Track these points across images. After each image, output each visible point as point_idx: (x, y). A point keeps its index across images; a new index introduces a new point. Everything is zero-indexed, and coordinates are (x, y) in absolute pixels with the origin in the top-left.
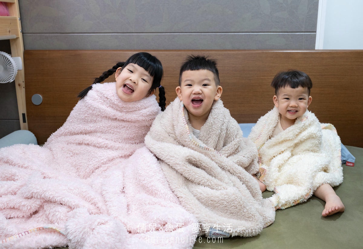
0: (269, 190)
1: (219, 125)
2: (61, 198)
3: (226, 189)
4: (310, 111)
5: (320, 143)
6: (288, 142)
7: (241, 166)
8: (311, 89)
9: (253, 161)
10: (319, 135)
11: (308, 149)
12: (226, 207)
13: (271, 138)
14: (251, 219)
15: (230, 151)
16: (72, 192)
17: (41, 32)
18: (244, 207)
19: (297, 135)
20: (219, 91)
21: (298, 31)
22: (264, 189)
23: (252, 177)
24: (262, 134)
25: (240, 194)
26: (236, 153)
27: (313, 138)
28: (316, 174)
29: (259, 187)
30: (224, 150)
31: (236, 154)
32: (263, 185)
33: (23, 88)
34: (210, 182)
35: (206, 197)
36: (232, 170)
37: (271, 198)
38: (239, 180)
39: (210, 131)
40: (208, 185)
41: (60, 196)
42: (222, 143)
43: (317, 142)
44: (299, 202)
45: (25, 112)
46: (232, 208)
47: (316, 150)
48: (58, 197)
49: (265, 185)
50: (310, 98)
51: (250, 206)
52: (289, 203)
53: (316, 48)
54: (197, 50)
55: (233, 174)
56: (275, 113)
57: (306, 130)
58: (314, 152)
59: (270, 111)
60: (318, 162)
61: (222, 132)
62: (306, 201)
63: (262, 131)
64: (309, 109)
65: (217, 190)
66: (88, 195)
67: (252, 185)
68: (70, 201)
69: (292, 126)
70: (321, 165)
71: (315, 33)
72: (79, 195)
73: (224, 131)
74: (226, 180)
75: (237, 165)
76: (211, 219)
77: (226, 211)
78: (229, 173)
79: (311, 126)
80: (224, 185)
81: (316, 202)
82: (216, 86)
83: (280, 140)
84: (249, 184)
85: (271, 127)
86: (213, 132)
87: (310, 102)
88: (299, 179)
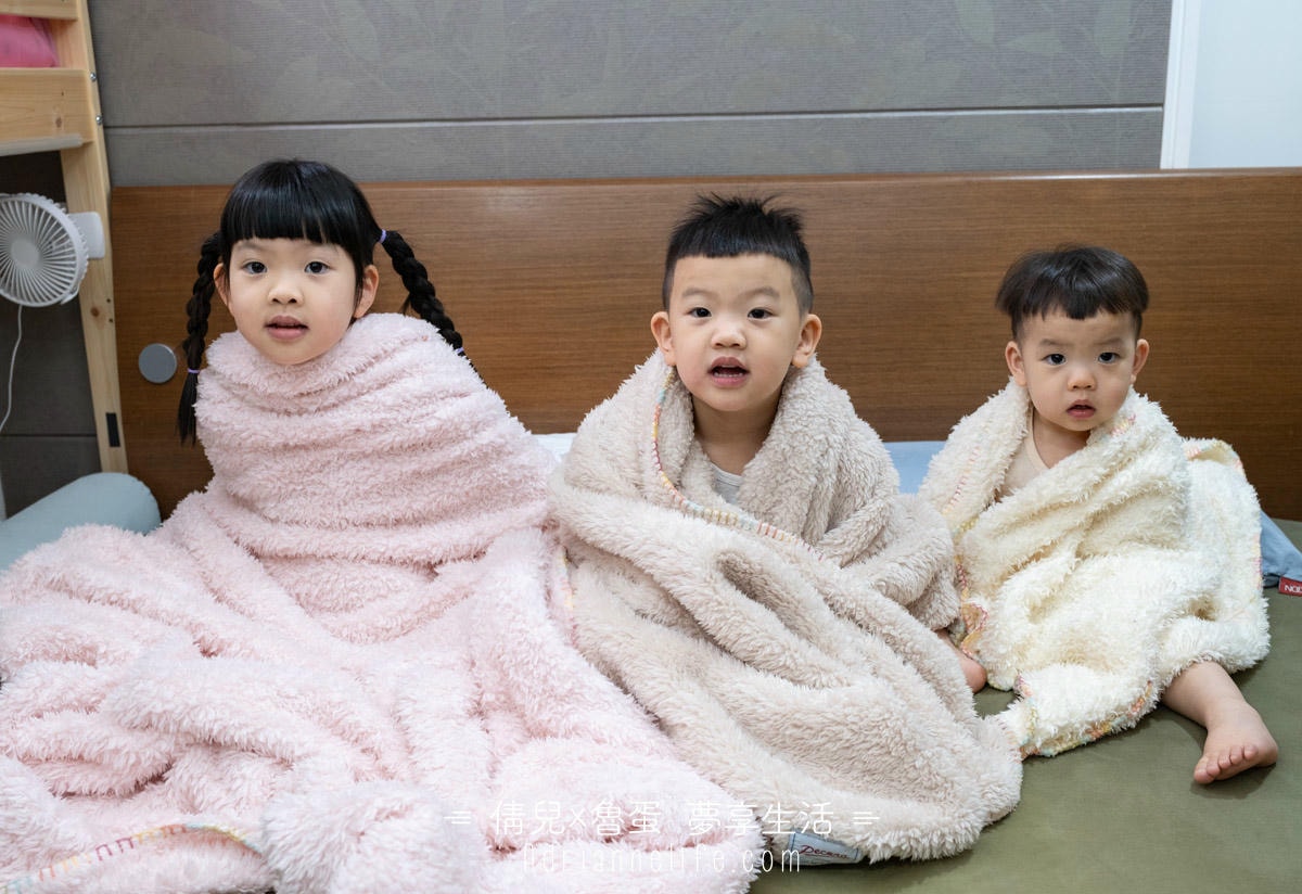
0: (995, 686)
1: (812, 457)
2: (251, 730)
3: (849, 685)
4: (1142, 396)
5: (1184, 514)
6: (1062, 510)
7: (895, 599)
8: (1144, 315)
9: (936, 579)
10: (1179, 481)
11: (1139, 535)
12: (848, 748)
13: (1002, 499)
14: (941, 795)
15: (850, 545)
16: (290, 706)
17: (168, 123)
18: (917, 750)
19: (1097, 486)
20: (810, 332)
21: (1096, 102)
22: (980, 680)
23: (934, 636)
24: (967, 481)
25: (901, 702)
26: (876, 550)
27: (1157, 493)
28: (1169, 625)
29: (963, 677)
30: (828, 544)
31: (874, 557)
32: (975, 668)
33: (107, 322)
34: (791, 656)
35: (776, 714)
36: (863, 613)
37: (1004, 716)
38: (888, 649)
39: (777, 481)
40: (784, 665)
41: (246, 725)
42: (823, 520)
43: (1170, 507)
44: (1107, 729)
45: (117, 409)
46: (870, 752)
47: (1168, 539)
48: (241, 727)
49: (983, 667)
50: (1142, 346)
51: (938, 749)
52: (1072, 733)
53: (1164, 165)
54: (729, 179)
55: (868, 628)
56: (1015, 404)
57: (1129, 465)
58: (1159, 545)
59: (996, 397)
60: (1174, 583)
61: (820, 479)
62: (1133, 725)
63: (968, 471)
64: (1141, 389)
65: (814, 686)
66: (350, 719)
67: (937, 668)
68: (284, 740)
69: (1078, 452)
70: (1188, 592)
71: (1160, 109)
72: (316, 717)
73: (830, 476)
74: (848, 653)
75: (878, 596)
76: (795, 797)
77: (847, 765)
78: (852, 625)
79: (1147, 451)
80: (842, 671)
81: (1169, 727)
82: (801, 314)
83: (1037, 507)
84: (927, 663)
85: (1000, 454)
86: (790, 484)
87: (1142, 359)
88: (1105, 645)
